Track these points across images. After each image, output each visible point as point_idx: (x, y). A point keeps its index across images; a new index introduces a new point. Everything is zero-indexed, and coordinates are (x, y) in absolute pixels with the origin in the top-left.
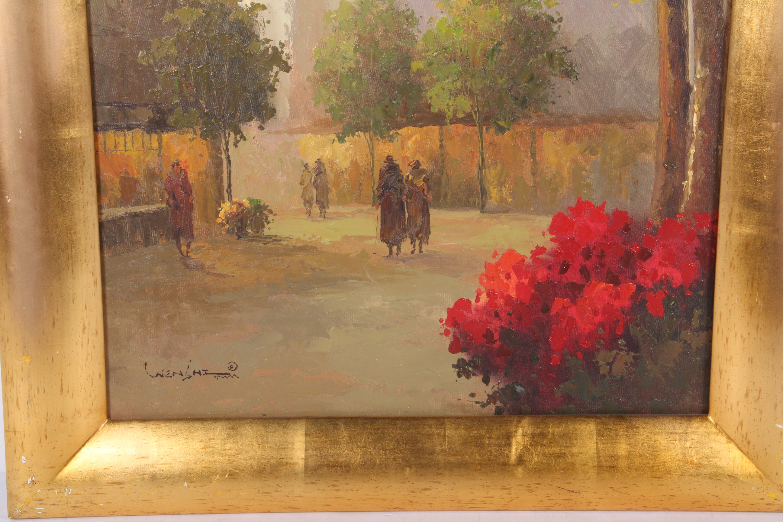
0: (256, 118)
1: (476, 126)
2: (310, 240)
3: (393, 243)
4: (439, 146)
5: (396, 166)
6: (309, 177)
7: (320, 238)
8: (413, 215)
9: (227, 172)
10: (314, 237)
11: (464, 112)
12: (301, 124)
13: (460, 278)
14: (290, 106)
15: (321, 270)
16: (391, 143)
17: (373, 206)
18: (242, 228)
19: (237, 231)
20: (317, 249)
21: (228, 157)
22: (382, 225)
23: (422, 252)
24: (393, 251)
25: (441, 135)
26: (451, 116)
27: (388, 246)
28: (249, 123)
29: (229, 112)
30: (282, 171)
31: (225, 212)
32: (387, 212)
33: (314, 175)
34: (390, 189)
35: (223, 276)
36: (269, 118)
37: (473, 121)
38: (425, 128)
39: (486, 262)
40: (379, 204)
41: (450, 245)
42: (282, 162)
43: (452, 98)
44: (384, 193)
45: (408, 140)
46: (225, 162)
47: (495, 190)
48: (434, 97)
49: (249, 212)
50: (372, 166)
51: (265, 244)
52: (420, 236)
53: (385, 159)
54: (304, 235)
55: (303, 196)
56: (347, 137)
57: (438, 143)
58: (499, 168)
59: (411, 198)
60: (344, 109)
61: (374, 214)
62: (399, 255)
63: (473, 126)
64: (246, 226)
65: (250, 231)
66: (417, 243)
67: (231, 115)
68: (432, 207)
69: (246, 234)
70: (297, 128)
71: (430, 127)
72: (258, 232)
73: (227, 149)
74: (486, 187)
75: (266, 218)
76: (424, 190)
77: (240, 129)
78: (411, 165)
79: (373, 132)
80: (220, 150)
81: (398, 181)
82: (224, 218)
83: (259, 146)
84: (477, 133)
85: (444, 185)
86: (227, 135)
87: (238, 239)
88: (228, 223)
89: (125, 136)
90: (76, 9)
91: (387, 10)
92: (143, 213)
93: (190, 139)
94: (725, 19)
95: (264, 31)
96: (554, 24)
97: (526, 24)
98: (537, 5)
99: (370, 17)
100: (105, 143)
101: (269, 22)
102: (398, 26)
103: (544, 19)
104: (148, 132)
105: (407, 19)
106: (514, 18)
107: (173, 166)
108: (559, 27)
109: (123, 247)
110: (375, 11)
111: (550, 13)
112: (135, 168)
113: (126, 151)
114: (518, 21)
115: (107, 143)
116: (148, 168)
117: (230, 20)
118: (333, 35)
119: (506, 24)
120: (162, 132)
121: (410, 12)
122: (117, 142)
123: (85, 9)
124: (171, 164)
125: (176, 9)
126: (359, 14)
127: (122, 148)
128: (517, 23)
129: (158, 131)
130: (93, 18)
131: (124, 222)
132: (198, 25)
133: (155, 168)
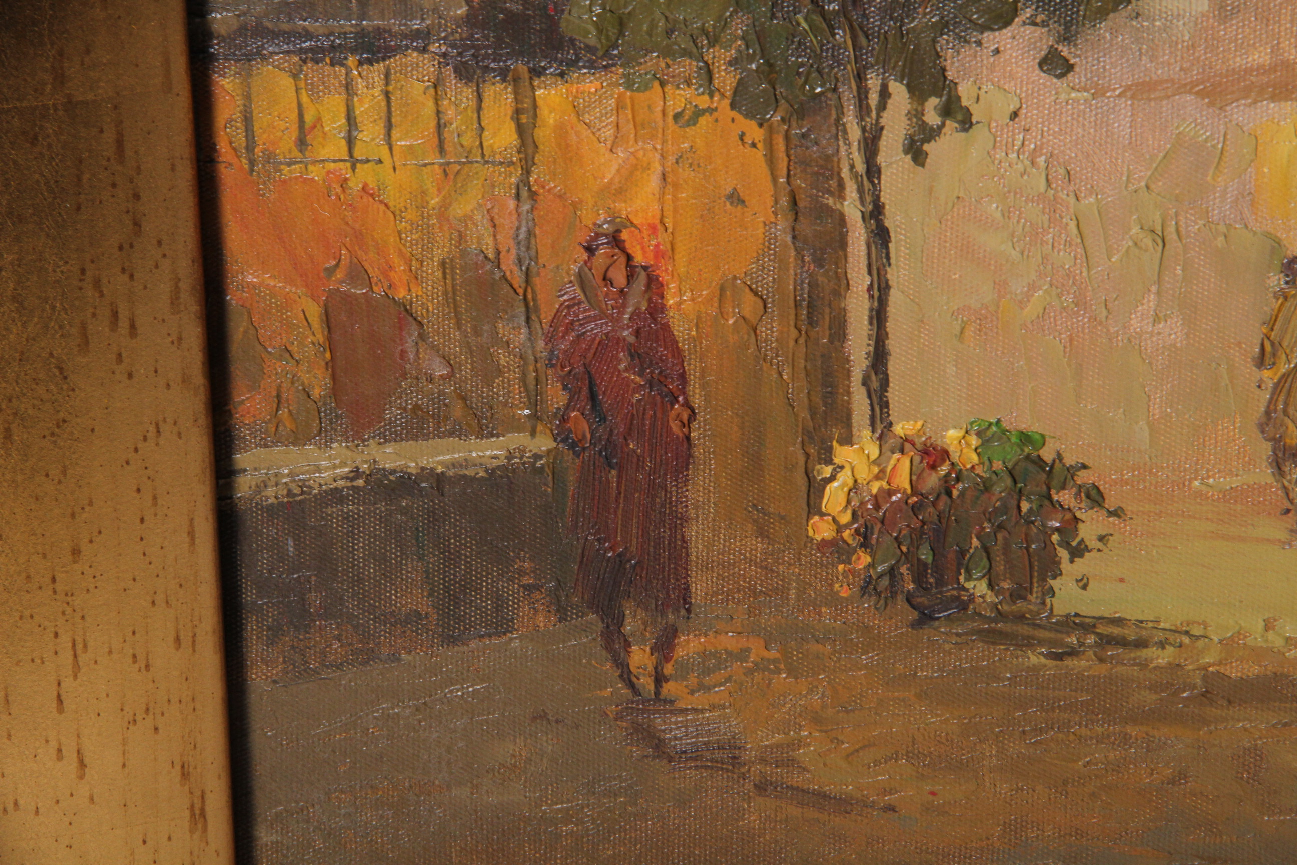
0: (1029, 12)
9: (870, 288)
12: (1275, 50)
18: (938, 568)
19: (911, 586)
21: (876, 212)
28: (991, 39)
30: (1158, 293)
31: (855, 486)
35: (843, 804)
36: (1102, 13)
42: (1160, 243)
46: (858, 236)
49: (980, 491)
51: (1059, 657)
54: (1270, 625)
64: (961, 564)
65: (979, 587)
69: (962, 604)
70: (1249, 71)
72: (1018, 594)
73: (873, 171)
75: (1069, 528)
77: (943, 69)
80: (835, 173)
82: (845, 518)
83: (1042, 159)
86: (873, 99)
87: (917, 624)
88: (865, 545)
89: (349, 88)
92: (439, 480)
93: (677, 117)
100: (248, 120)
104: (464, 73)
107: (590, 250)
109: (338, 638)
112: (401, 254)
113: (354, 163)
115: (261, 121)
116: (464, 253)
120: (537, 72)
122: (309, 118)
124: (584, 237)
127: (335, 148)
129: (521, 67)
131: (346, 518)
133: (498, 253)
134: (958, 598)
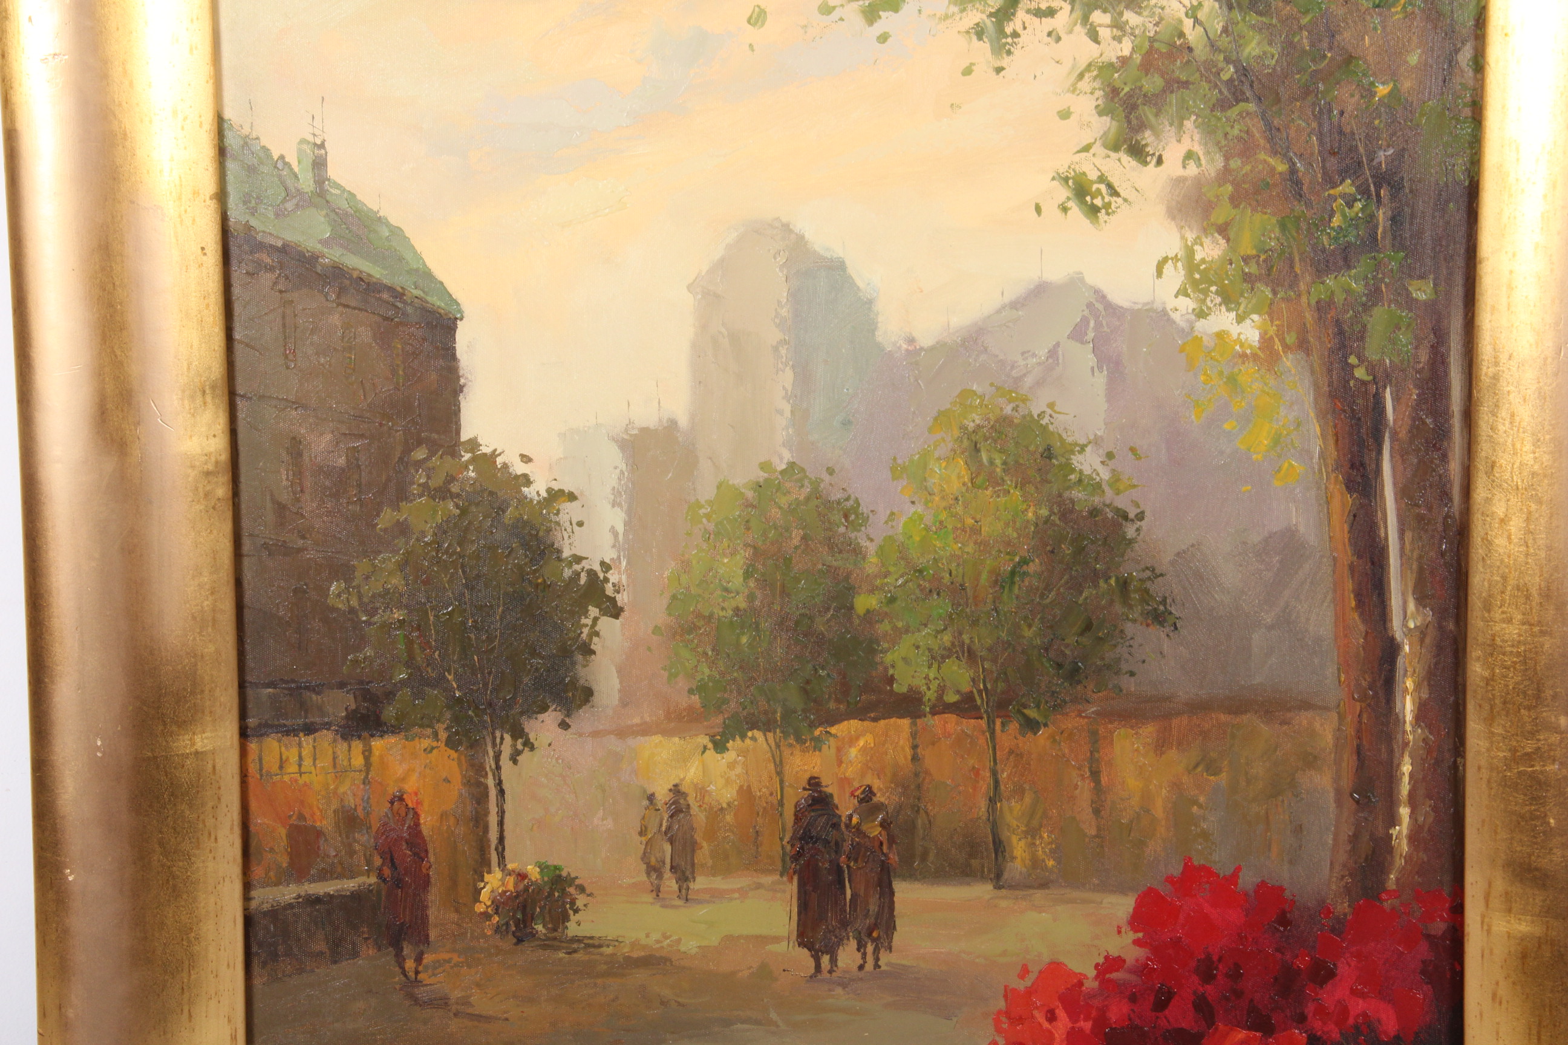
0: (554, 706)
1: (982, 718)
2: (658, 946)
3: (822, 949)
4: (910, 758)
5: (827, 796)
6: (657, 820)
7: (679, 941)
8: (862, 893)
9: (498, 813)
10: (666, 938)
11: (958, 692)
12: (642, 718)
13: (955, 1019)
14: (621, 683)
15: (679, 1004)
16: (817, 753)
17: (782, 875)
18: (524, 921)
19: (514, 929)
20: (671, 962)
21: (500, 783)
22: (799, 913)
23: (880, 967)
24: (823, 965)
25: (914, 735)
26: (933, 699)
27: (812, 956)
28: (541, 717)
29: (501, 695)
30: (604, 810)
31: (492, 891)
32: (809, 888)
33: (666, 817)
34: (816, 842)
35: (488, 1019)
36: (580, 707)
37: (977, 708)
38: (882, 722)
39: (1006, 987)
40: (795, 873)
41: (935, 952)
42: (604, 791)
43: (935, 665)
44: (803, 850)
45: (850, 747)
46: (493, 793)
47: (1022, 843)
48: (900, 664)
49: (540, 890)
50: (779, 797)
51: (569, 953)
52: (875, 934)
53: (804, 783)
54: (647, 936)
55: (645, 857)
56: (731, 742)
57: (909, 752)
58: (1028, 799)
59: (856, 861)
60: (725, 687)
61: (784, 891)
62: (834, 974)
63: (977, 718)
64: (533, 919)
65: (539, 928)
66: (870, 948)
67: (505, 701)
68: (899, 876)
69: (533, 935)
70: (633, 726)
71: (893, 720)
72: (555, 930)
73: (498, 768)
74: (1003, 838)
75: (573, 902)
76: (881, 844)
77: (523, 729)
78: (856, 794)
79: (782, 732)
80: (484, 769)
81: (831, 827)
82: (489, 903)
83: (560, 761)
84: (983, 733)
85: (921, 832)
86: (498, 740)
87: (516, 944)
88: (497, 913)
89: (300, 745)
90: (214, 508)
91: (808, 499)
92: (331, 897)
93: (425, 750)
94: (1457, 517)
95: (571, 541)
96: (1129, 524)
97: (1075, 524)
98: (1094, 489)
99: (776, 513)
100: (260, 760)
101: (580, 524)
102: (830, 529)
103: (1110, 515)
104: (344, 737)
105: (846, 517)
106: (1052, 513)
107: (392, 803)
108: (1138, 530)
109: (290, 964)
110: (783, 501)
111: (1121, 502)
112: (319, 808)
113: (301, 774)
114: (1059, 519)
115: (265, 759)
116: (343, 807)
117: (506, 521)
118: (705, 546)
119: (1037, 524)
120: (372, 736)
121: (851, 502)
122: (284, 758)
123: (231, 508)
124: (389, 798)
125: (404, 503)
126: (754, 507)
127: (293, 768)
128: (1058, 522)
129: (365, 734)
130: (245, 523)
131: (294, 914)
132: (445, 532)
133: (356, 806)
134: (532, 933)
